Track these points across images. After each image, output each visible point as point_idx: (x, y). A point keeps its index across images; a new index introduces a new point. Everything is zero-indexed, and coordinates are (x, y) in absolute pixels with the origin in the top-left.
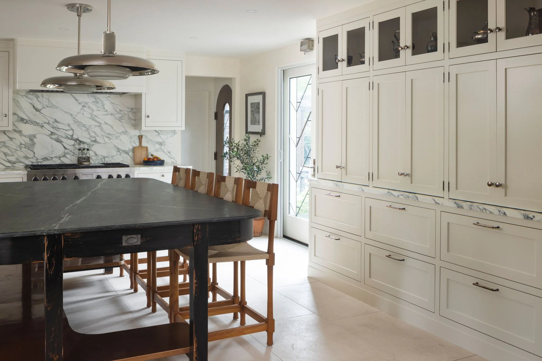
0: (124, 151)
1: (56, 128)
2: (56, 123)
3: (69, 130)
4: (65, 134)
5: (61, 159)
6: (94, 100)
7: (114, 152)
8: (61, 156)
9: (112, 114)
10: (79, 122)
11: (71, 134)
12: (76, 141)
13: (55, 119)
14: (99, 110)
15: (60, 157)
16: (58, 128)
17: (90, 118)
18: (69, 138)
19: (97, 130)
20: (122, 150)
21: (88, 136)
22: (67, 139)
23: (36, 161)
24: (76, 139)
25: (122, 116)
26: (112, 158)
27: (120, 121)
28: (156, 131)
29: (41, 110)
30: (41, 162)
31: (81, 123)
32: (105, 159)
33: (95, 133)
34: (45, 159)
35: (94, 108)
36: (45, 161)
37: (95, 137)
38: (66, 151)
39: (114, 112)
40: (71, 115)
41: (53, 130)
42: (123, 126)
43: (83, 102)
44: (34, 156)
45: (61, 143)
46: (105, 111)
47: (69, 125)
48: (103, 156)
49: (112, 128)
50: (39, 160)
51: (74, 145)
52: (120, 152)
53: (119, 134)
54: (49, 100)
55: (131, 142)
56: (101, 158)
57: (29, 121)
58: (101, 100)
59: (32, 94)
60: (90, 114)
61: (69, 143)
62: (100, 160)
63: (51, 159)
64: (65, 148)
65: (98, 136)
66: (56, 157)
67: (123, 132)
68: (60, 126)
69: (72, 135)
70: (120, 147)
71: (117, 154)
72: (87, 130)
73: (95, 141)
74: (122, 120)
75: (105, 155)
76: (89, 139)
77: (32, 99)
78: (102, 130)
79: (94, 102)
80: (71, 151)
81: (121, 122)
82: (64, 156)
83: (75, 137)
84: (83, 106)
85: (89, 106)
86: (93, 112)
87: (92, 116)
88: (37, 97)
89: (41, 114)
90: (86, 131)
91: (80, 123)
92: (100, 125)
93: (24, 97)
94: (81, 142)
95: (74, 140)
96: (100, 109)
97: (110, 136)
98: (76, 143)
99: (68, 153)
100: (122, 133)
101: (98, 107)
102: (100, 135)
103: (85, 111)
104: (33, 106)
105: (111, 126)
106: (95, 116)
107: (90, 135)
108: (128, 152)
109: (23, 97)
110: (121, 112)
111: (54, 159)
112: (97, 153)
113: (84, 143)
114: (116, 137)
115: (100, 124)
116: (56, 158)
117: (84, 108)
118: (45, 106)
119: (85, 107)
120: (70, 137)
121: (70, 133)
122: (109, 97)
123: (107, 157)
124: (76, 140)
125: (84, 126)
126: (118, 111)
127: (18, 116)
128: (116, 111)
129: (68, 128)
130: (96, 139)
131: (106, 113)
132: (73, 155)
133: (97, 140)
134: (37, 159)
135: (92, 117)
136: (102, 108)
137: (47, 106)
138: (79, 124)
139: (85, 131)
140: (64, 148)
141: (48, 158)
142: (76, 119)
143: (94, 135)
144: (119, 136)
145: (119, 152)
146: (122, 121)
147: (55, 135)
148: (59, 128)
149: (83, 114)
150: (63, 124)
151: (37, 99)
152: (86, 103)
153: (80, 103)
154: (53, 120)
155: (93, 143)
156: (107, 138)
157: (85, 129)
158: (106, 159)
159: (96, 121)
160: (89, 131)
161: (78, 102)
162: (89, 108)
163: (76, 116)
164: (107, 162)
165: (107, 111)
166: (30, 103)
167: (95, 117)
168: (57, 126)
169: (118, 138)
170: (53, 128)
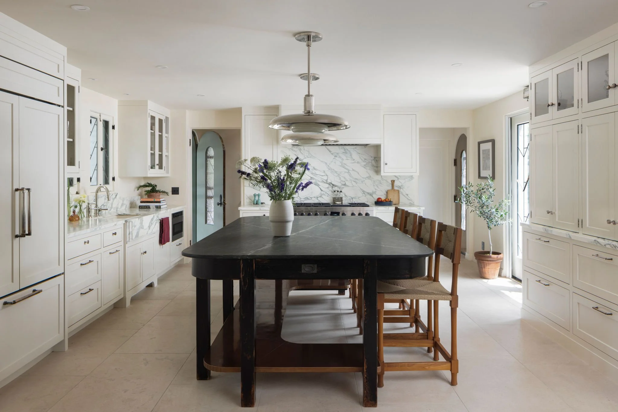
0: (368, 193)
1: (314, 174)
2: (315, 170)
3: (324, 176)
4: (322, 179)
5: (318, 199)
6: (344, 151)
7: (360, 194)
8: (318, 197)
9: (358, 163)
11: (326, 179)
12: (330, 185)
13: (314, 167)
14: (348, 159)
15: (317, 198)
16: (316, 174)
17: (340, 166)
18: (324, 182)
19: (347, 176)
20: (367, 192)
21: (339, 181)
23: (299, 200)
24: (330, 183)
25: (367, 164)
26: (358, 199)
27: (365, 168)
28: (395, 176)
29: (303, 160)
30: (303, 201)
31: (334, 170)
32: (352, 199)
33: (345, 178)
34: (306, 199)
35: (344, 158)
36: (306, 200)
37: (345, 182)
38: (322, 192)
39: (360, 161)
40: (326, 163)
41: (312, 176)
42: (367, 172)
43: (336, 153)
44: (298, 196)
45: (318, 186)
46: (352, 160)
47: (324, 172)
48: (351, 197)
49: (358, 174)
50: (301, 200)
51: (328, 188)
52: (365, 194)
53: (364, 179)
54: (309, 152)
55: (374, 185)
56: (350, 199)
58: (349, 151)
60: (341, 162)
61: (324, 186)
62: (349, 201)
63: (311, 198)
64: (322, 190)
65: (347, 181)
66: (314, 197)
67: (367, 177)
68: (317, 172)
69: (327, 180)
70: (365, 190)
71: (363, 196)
72: (339, 175)
73: (345, 185)
74: (367, 167)
75: (352, 196)
76: (340, 183)
77: (296, 151)
78: (350, 175)
79: (343, 152)
80: (326, 193)
81: (366, 169)
82: (321, 197)
83: (329, 181)
84: (335, 156)
85: (339, 156)
86: (343, 161)
87: (342, 164)
88: (300, 150)
90: (338, 177)
91: (333, 170)
92: (349, 172)
93: (291, 150)
94: (333, 185)
95: (328, 184)
96: (348, 158)
97: (357, 181)
98: (330, 186)
99: (324, 194)
100: (367, 178)
101: (347, 157)
102: (348, 180)
103: (336, 160)
105: (358, 172)
106: (345, 164)
107: (340, 180)
108: (371, 194)
109: (290, 150)
110: (366, 161)
111: (313, 199)
112: (346, 195)
113: (336, 186)
114: (362, 181)
115: (349, 170)
116: (314, 198)
117: (336, 158)
118: (306, 157)
119: (336, 157)
120: (325, 182)
121: (325, 178)
122: (356, 148)
123: (355, 198)
124: (330, 184)
125: (336, 172)
126: (364, 160)
128: (362, 160)
129: (323, 174)
130: (345, 183)
131: (353, 162)
132: (328, 196)
133: (346, 184)
134: (301, 198)
135: (342, 165)
136: (350, 157)
137: (307, 156)
138: (332, 171)
139: (337, 176)
140: (320, 190)
141: (309, 198)
142: (330, 167)
143: (343, 180)
144: (364, 181)
145: (364, 194)
146: (366, 168)
147: (313, 179)
149: (335, 163)
150: (319, 170)
151: (300, 151)
152: (338, 154)
153: (332, 154)
154: (312, 168)
155: (343, 186)
156: (354, 182)
157: (337, 175)
158: (354, 199)
159: (345, 168)
160: (340, 176)
161: (331, 153)
162: (340, 157)
163: (330, 164)
164: (354, 202)
165: (354, 160)
166: (295, 154)
167: (345, 165)
168: (315, 172)
169: (363, 182)
170: (312, 174)
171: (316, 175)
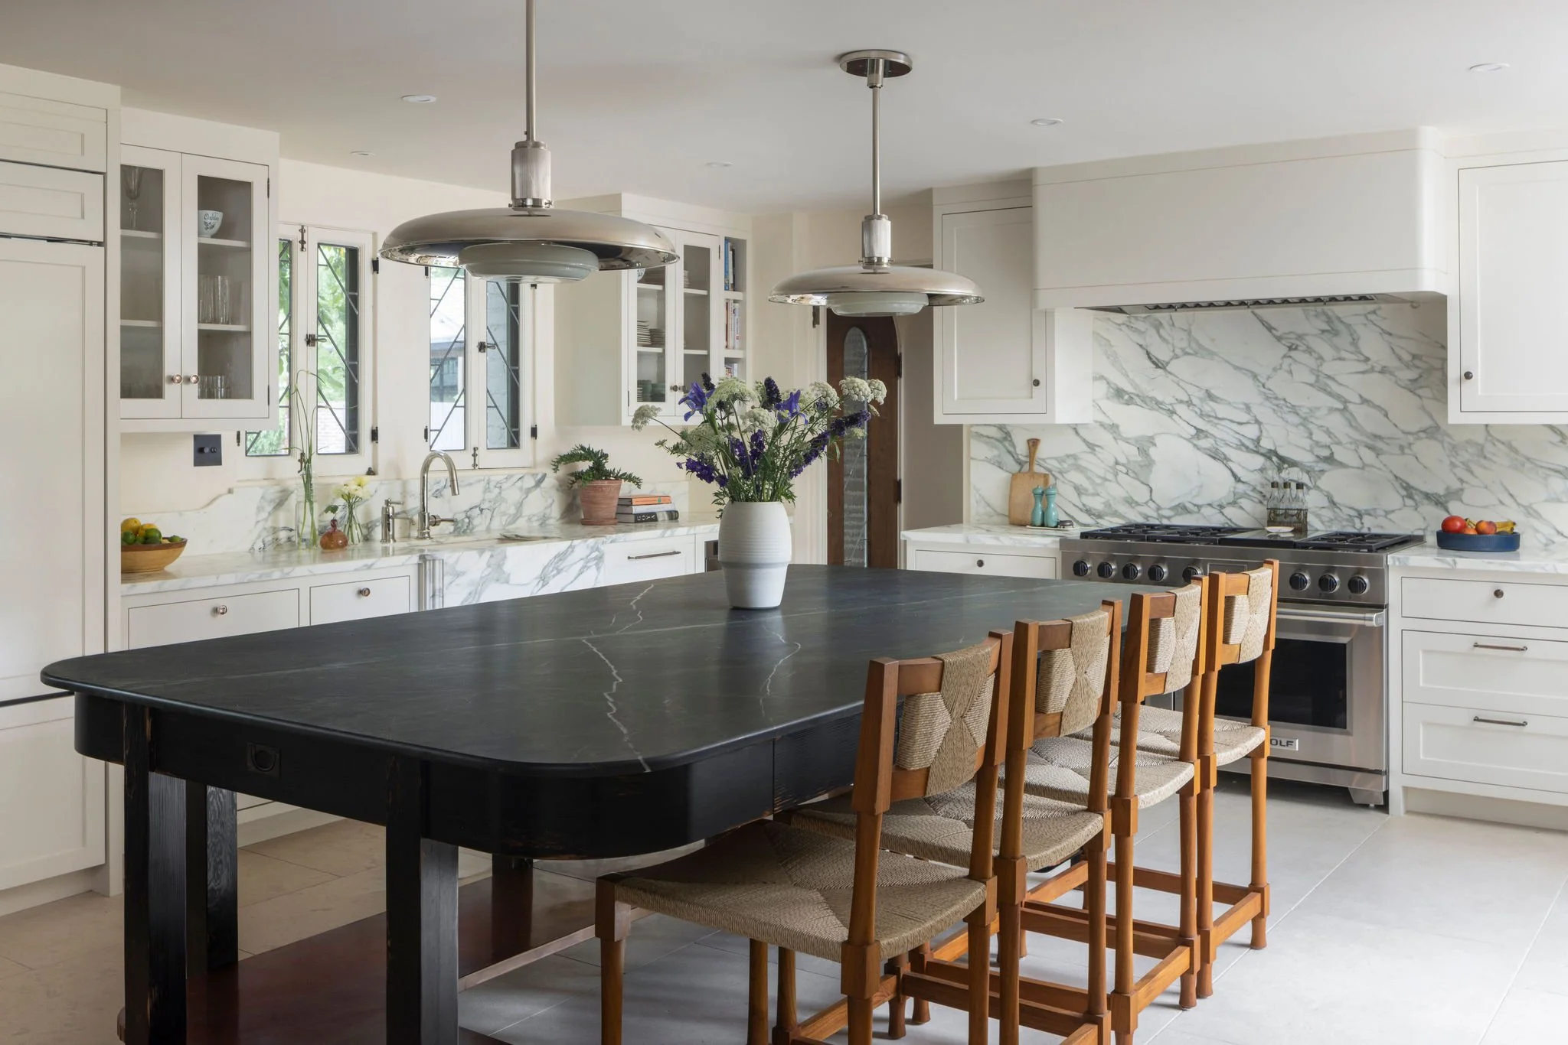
0: (1427, 496)
1: (1210, 416)
2: (1212, 404)
3: (1248, 423)
4: (1237, 436)
5: (1224, 511)
6: (1326, 327)
7: (1393, 499)
8: (1225, 503)
9: (1383, 371)
10: (1276, 398)
11: (1254, 437)
12: (1270, 459)
13: (1207, 391)
14: (1340, 359)
15: (1221, 507)
16: (1216, 418)
17: (1311, 385)
18: (1247, 448)
19: (1336, 422)
20: (1421, 492)
21: (1307, 443)
22: (1242, 450)
23: (1155, 515)
24: (1271, 450)
25: (1421, 376)
26: (1386, 517)
27: (1415, 394)
28: (1551, 427)
29: (1168, 363)
30: (1169, 518)
31: (1284, 400)
32: (1361, 519)
33: (1328, 432)
34: (1180, 510)
35: (1326, 351)
36: (1181, 514)
37: (1329, 447)
38: (1241, 487)
39: (1392, 363)
40: (1255, 376)
41: (1201, 424)
42: (1423, 408)
43: (1291, 332)
44: (1151, 499)
45: (1225, 462)
46: (1359, 361)
47: (1248, 408)
48: (1355, 510)
49: (1386, 415)
50: (1163, 512)
51: (1262, 470)
52: (1416, 497)
53: (1411, 438)
54: (1189, 333)
55: (1453, 465)
56: (1350, 516)
57: (1138, 396)
58: (1348, 326)
59: (1145, 318)
60: (1312, 370)
61: (1249, 465)
62: (1345, 523)
63: (1196, 509)
64: (1237, 479)
65: (1339, 443)
66: (1210, 505)
67: (1424, 431)
68: (1221, 410)
69: (1258, 440)
70: (1414, 482)
71: (1405, 505)
72: (1305, 422)
73: (1330, 459)
74: (1421, 387)
75: (1362, 507)
76: (1311, 451)
77: (1144, 332)
78: (1352, 422)
79: (1323, 331)
80: (1254, 489)
81: (1419, 396)
82: (1234, 503)
83: (1266, 444)
84: (1290, 348)
85: (1308, 347)
86: (1321, 365)
87: (1318, 376)
88: (1158, 326)
89: (1169, 375)
90: (1301, 428)
91: (1282, 402)
92: (1345, 408)
93: (1124, 328)
94: (1283, 460)
95: (1262, 454)
96: (1343, 354)
97: (1380, 445)
98: (1268, 463)
99: (1246, 493)
100: (1422, 435)
101: (1337, 349)
102: (1344, 440)
103: (1295, 361)
104: (1148, 353)
105: (1383, 409)
106: (1329, 377)
107: (1311, 439)
108: (1443, 500)
109: (1121, 330)
110: (1417, 362)
111: (1207, 511)
112: (1336, 499)
113: (1293, 464)
114: (1402, 448)
115: (1345, 402)
116: (1209, 508)
117: (1293, 354)
118: (1178, 352)
119: (1296, 349)
120: (1252, 446)
121: (1251, 431)
122: (1374, 312)
123: (1370, 515)
124: (1270, 454)
125: (1294, 410)
126: (1407, 357)
127: (1108, 383)
128: (1400, 359)
129: (1244, 417)
130: (1332, 454)
131: (1362, 367)
132: (1261, 502)
133: (1336, 456)
134: (1159, 508)
135: (1317, 381)
136: (1352, 349)
137: (1183, 350)
138: (1277, 405)
139: (1297, 426)
140: (1233, 479)
141: (1188, 505)
142: (1270, 390)
143: (1324, 439)
144: (1410, 444)
145: (1410, 497)
146: (1420, 392)
147: (1206, 437)
148: (1220, 416)
149: (1291, 372)
150: (1229, 403)
151: (1158, 332)
152: (1300, 337)
153: (1279, 339)
154: (1202, 394)
155: (1322, 466)
156: (1367, 451)
157: (1295, 419)
158: (1367, 519)
159: (1330, 394)
160: (1311, 426)
161: (1274, 336)
162: (1309, 350)
163: (1269, 378)
164: (1369, 529)
165: (1367, 359)
166: (1141, 343)
167: (1330, 382)
168: (1214, 411)
169: (1407, 451)
170: (1201, 415)
171: (1216, 421)
